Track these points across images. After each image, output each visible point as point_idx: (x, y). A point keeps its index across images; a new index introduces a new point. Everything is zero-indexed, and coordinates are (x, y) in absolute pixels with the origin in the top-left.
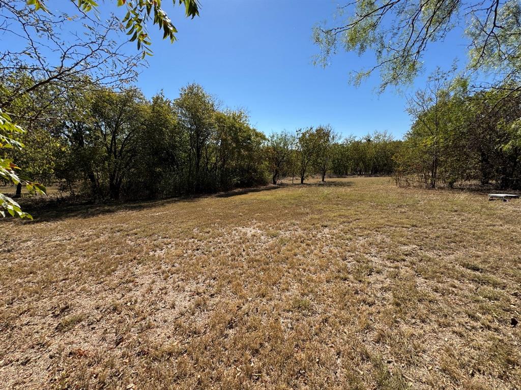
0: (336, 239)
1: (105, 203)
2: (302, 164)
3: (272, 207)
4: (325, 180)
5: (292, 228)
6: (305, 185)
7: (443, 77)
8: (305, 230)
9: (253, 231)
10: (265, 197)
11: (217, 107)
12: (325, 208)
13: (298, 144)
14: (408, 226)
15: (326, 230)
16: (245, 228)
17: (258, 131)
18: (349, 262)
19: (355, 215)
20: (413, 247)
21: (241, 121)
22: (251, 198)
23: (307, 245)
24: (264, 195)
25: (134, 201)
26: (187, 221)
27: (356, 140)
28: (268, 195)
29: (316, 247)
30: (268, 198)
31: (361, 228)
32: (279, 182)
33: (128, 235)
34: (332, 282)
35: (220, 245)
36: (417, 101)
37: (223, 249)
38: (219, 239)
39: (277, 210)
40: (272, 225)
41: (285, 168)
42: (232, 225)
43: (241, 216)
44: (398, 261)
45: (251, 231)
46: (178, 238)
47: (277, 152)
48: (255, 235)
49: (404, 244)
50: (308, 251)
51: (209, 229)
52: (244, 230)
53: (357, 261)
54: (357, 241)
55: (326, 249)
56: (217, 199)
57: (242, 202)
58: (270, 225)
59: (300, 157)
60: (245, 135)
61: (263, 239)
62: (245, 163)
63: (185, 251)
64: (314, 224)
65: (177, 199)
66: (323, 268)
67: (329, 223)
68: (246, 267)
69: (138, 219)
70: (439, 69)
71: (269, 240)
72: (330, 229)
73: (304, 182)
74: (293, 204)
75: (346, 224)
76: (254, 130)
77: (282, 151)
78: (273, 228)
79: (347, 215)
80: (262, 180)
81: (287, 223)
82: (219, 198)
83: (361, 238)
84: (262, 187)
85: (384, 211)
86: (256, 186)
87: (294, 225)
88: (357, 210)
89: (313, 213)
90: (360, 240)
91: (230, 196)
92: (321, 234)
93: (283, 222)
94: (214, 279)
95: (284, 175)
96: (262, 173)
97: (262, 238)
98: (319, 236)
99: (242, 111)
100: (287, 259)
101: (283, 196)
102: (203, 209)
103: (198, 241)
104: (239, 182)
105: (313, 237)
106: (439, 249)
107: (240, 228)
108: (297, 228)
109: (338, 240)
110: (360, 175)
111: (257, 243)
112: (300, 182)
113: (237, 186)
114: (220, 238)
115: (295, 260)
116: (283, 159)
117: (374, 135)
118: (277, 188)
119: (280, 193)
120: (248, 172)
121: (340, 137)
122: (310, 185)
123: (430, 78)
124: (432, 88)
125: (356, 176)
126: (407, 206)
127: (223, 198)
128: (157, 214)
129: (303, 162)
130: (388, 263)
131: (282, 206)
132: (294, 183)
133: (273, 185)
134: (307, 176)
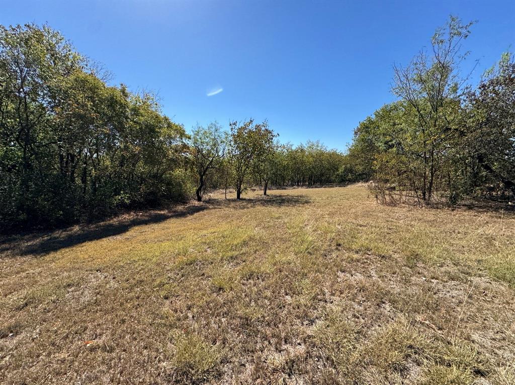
2: (237, 171)
4: (268, 192)
6: (243, 201)
13: (232, 144)
27: (293, 148)
32: (206, 197)
41: (215, 177)
47: (202, 154)
73: (241, 196)
95: (215, 187)
96: (181, 185)
112: (236, 197)
117: (307, 145)
122: (250, 201)
129: (238, 169)
132: (228, 198)
133: (196, 203)
134: (246, 189)
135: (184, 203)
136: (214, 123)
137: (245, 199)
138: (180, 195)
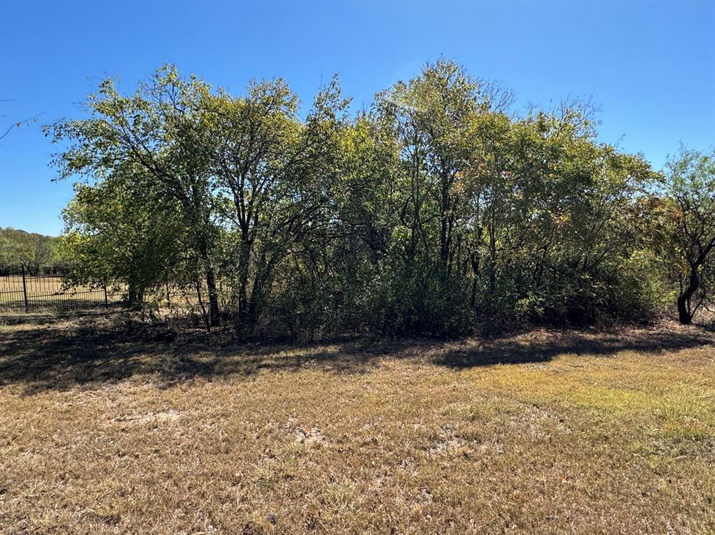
32: (703, 315)
86: (607, 326)
133: (678, 328)
135: (644, 324)
138: (635, 306)
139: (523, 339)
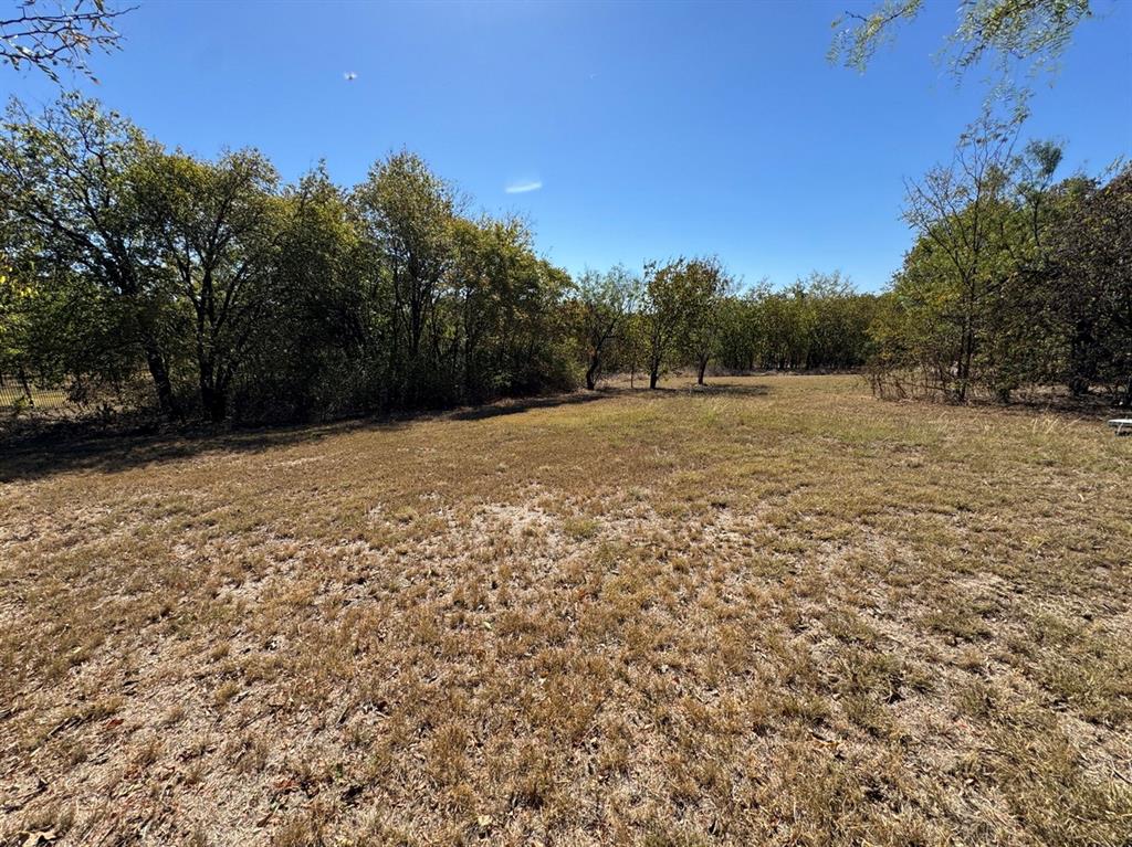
0: (757, 550)
1: (183, 432)
2: (653, 342)
3: (581, 447)
4: (705, 380)
5: (633, 509)
6: (661, 393)
7: (997, 136)
8: (668, 516)
9: (529, 517)
10: (567, 421)
11: (459, 210)
12: (713, 450)
13: (646, 298)
14: (947, 508)
15: (726, 518)
16: (509, 508)
17: (554, 265)
18: (815, 640)
19: (794, 471)
20: (992, 582)
21: (516, 244)
22: (533, 423)
23: (677, 568)
24: (564, 416)
25: (255, 427)
26: (361, 483)
27: (774, 291)
28: (574, 415)
29: (703, 576)
30: (574, 422)
31: (820, 514)
32: (600, 384)
33: (189, 526)
34: (773, 730)
35: (427, 563)
36: (930, 195)
37: (434, 579)
38: (430, 544)
39: (596, 455)
40: (580, 498)
41: (616, 353)
42: (476, 498)
43: (502, 471)
44: (968, 640)
45: (522, 519)
46: (319, 537)
47: (597, 316)
48: (530, 533)
49: (963, 572)
50: (683, 591)
51: (410, 510)
52: (503, 515)
53: (840, 637)
54: (821, 558)
55: (734, 583)
56: (452, 423)
57: (509, 434)
58: (573, 499)
59: (650, 328)
60: (524, 274)
61: (554, 545)
62: (523, 341)
63: (322, 587)
64: (690, 499)
65: (357, 422)
66: (736, 664)
67: (730, 496)
68: (492, 655)
69: (242, 475)
70: (988, 114)
71: (571, 548)
72: (735, 515)
73: (658, 384)
74: (633, 440)
75: (776, 499)
76: (546, 264)
77: (607, 313)
78: (582, 510)
79: (774, 471)
80: (563, 380)
81: (621, 494)
82: (457, 422)
83: (828, 547)
84: (562, 396)
85: (865, 460)
86: (548, 394)
87: (638, 499)
88: (797, 458)
89: (684, 464)
90: (828, 555)
91: (483, 417)
92: (712, 529)
93: (610, 489)
94: (380, 708)
95: (613, 369)
96: (562, 363)
97: (552, 539)
98: (710, 539)
99: (518, 219)
100: (621, 621)
101: (609, 418)
102: (412, 452)
103: (371, 549)
104: (508, 384)
105: (694, 539)
106: (1073, 592)
107: (496, 508)
108: (647, 511)
109: (765, 553)
110: (782, 369)
111: (535, 558)
112: (649, 385)
113: (504, 392)
114: (434, 540)
115: (643, 628)
116: (609, 331)
117: (811, 283)
118: (596, 398)
119: (604, 411)
120: (529, 360)
121: (739, 284)
122: (672, 392)
123: (964, 137)
124: (970, 163)
125: (774, 372)
126: (918, 448)
127: (465, 422)
128: (293, 464)
129: (654, 339)
130: (940, 647)
131: (605, 445)
132: (635, 386)
133: (587, 392)
134: (665, 372)
135: (569, 392)
136: (616, 265)
137: (663, 389)
139: (501, 404)
